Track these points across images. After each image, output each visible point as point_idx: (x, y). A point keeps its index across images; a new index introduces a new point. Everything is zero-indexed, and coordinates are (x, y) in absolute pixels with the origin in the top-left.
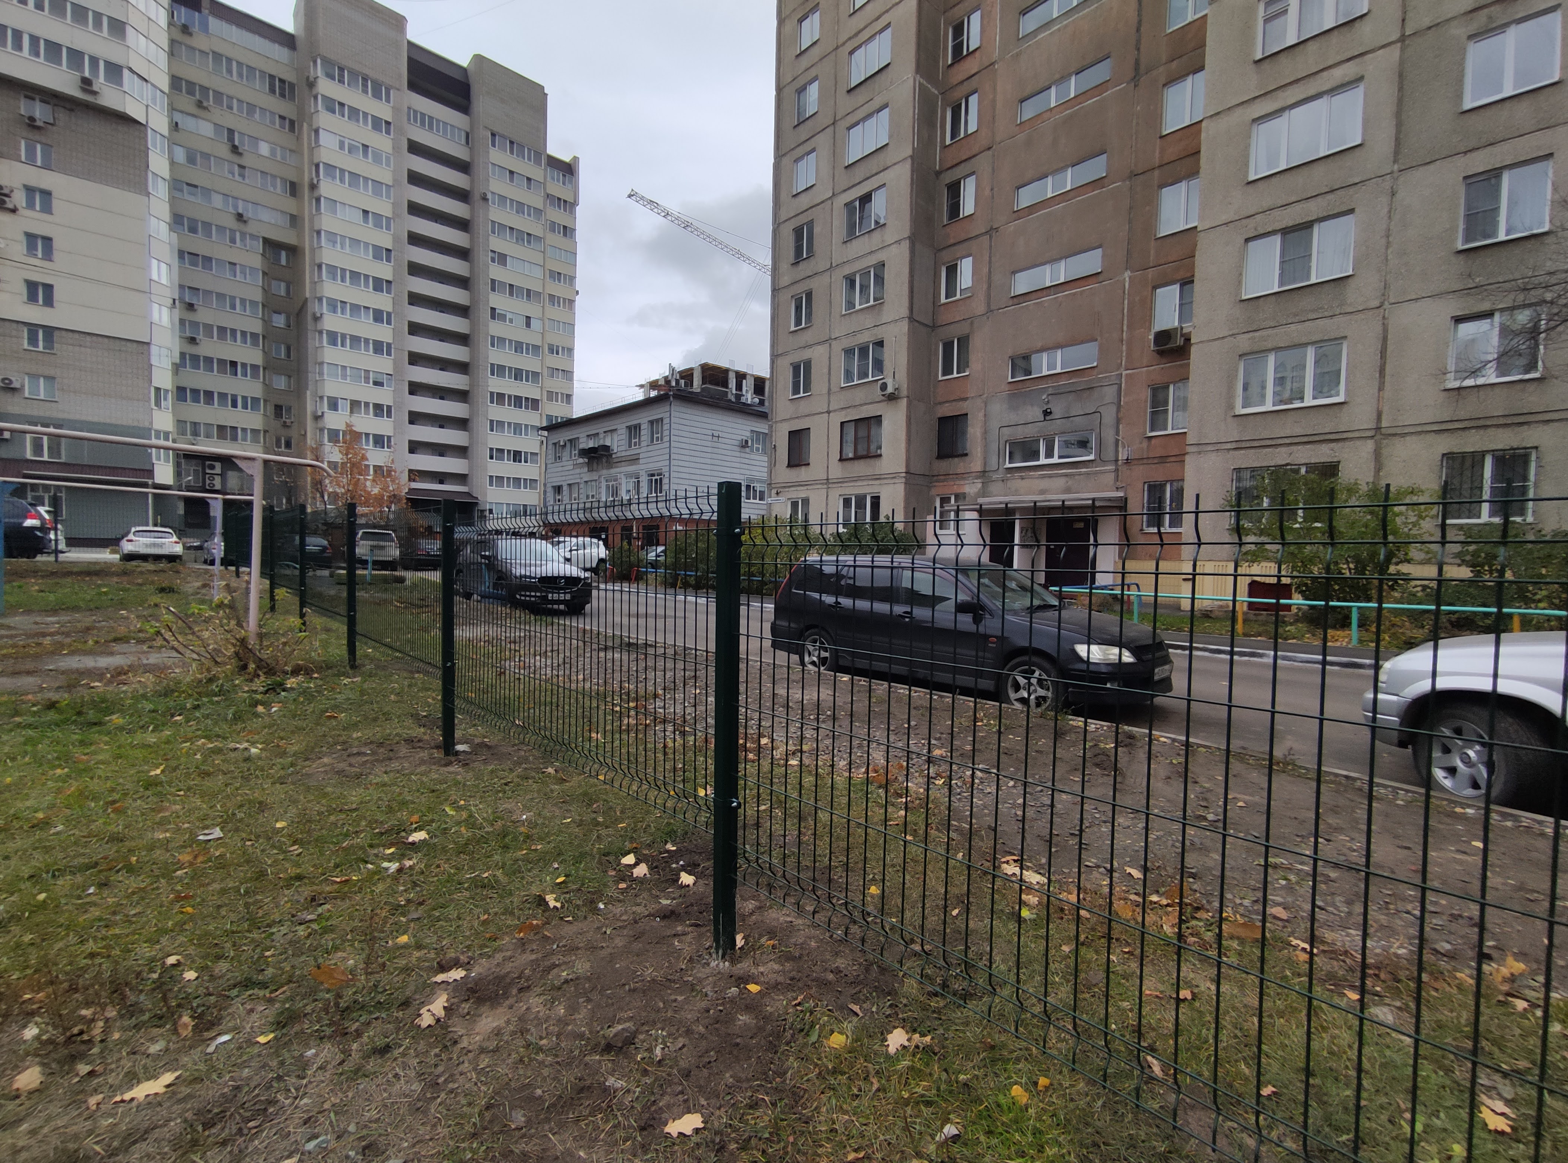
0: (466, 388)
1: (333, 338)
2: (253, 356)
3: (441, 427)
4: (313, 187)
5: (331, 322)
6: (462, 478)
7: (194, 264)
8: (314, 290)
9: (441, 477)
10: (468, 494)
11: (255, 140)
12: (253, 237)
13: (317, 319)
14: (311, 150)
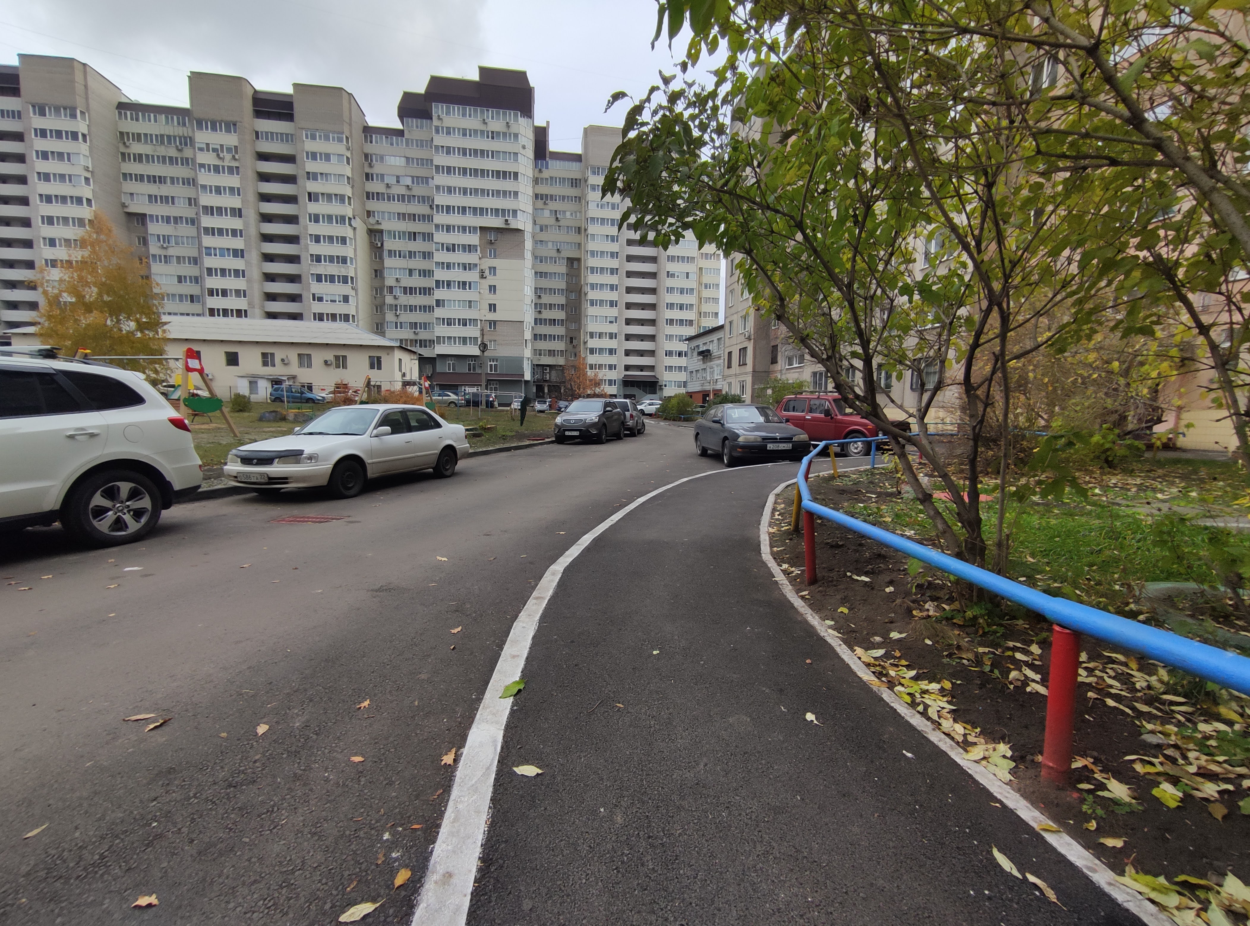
0: (654, 318)
1: (592, 303)
2: (560, 315)
3: (642, 340)
4: (586, 230)
5: (592, 295)
6: (652, 368)
7: (541, 277)
8: (585, 280)
9: (641, 368)
10: (654, 376)
11: (564, 212)
12: (563, 258)
13: (586, 294)
14: (585, 212)
